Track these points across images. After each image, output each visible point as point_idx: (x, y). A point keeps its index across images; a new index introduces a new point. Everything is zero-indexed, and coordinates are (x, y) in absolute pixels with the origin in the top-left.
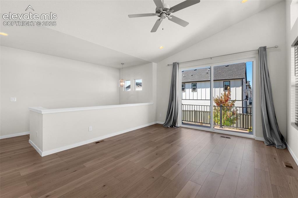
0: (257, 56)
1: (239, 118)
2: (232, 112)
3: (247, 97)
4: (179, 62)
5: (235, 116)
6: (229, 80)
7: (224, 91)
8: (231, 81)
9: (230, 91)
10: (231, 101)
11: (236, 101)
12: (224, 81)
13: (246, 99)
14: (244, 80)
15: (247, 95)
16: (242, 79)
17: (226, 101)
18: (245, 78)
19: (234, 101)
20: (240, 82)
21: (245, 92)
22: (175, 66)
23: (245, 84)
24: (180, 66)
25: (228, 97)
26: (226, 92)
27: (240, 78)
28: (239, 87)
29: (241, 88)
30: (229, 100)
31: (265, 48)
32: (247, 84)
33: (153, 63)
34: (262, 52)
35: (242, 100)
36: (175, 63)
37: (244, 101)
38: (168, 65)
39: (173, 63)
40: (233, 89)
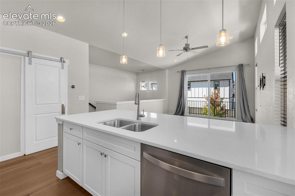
0: (238, 69)
1: (227, 112)
2: (221, 108)
3: (233, 95)
4: (186, 70)
5: (224, 111)
6: (218, 81)
7: (214, 90)
8: (220, 81)
9: (219, 90)
10: (220, 99)
11: (224, 99)
12: (215, 81)
13: (233, 97)
14: (231, 81)
15: (233, 94)
16: (230, 80)
17: (216, 98)
18: (232, 79)
19: (223, 98)
20: (227, 82)
21: (232, 91)
22: (183, 73)
23: (231, 84)
24: (186, 73)
25: (218, 95)
26: (216, 91)
27: (228, 79)
28: (227, 87)
29: (228, 87)
30: (218, 98)
31: (242, 65)
32: (233, 84)
33: (166, 70)
34: (241, 67)
35: (230, 98)
36: (183, 71)
37: (231, 99)
38: (178, 72)
39: (182, 71)
40: (221, 89)
